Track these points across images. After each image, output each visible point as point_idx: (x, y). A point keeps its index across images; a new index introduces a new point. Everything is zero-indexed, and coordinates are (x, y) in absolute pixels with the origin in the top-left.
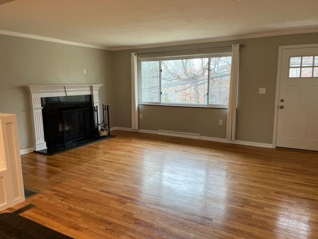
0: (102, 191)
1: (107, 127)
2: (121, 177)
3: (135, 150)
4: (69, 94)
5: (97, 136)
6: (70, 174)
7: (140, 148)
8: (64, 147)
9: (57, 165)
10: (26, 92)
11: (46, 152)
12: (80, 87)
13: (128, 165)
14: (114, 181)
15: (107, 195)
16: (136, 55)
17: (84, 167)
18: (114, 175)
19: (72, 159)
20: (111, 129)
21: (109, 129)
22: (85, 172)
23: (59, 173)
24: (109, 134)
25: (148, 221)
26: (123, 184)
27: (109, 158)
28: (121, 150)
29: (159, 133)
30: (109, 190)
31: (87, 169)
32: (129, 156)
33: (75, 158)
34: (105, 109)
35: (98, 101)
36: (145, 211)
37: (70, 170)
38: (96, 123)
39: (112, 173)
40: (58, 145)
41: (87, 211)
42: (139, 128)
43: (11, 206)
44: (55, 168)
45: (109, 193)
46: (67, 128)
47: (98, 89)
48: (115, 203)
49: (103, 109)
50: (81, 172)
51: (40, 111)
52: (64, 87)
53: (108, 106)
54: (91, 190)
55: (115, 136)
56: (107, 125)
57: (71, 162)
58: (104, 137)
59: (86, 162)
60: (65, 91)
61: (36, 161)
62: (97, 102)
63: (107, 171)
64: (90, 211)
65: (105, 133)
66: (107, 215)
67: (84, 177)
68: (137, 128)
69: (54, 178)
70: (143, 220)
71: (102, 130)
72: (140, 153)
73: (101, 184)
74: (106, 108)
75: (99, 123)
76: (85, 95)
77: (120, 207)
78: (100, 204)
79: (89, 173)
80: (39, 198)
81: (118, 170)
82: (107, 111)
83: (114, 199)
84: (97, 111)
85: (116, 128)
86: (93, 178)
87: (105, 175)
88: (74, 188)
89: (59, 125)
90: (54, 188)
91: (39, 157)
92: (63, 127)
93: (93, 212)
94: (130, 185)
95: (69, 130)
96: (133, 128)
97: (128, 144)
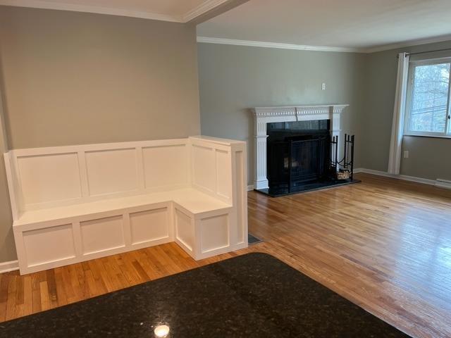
0: (343, 255)
1: (350, 166)
2: (372, 241)
3: (394, 206)
4: (301, 118)
5: (333, 179)
6: (298, 224)
7: (403, 204)
8: (289, 188)
9: (281, 210)
10: (251, 115)
11: (267, 193)
12: (316, 109)
13: (383, 227)
14: (362, 245)
15: (353, 263)
16: (408, 57)
17: (316, 218)
18: (361, 237)
19: (300, 206)
20: (355, 171)
21: (352, 171)
22: (318, 225)
23: (284, 221)
24: (351, 178)
25: (421, 317)
26: (376, 253)
27: (352, 212)
28: (371, 202)
29: (438, 184)
30: (355, 256)
31: (322, 222)
32: (384, 214)
33: (305, 205)
34: (348, 141)
35: (339, 129)
36: (415, 300)
37: (298, 219)
38: (333, 159)
39: (357, 233)
40: (281, 186)
41: (325, 278)
42: (401, 172)
43: (234, 250)
44: (279, 214)
45: (356, 261)
46: (294, 165)
47: (340, 111)
48: (365, 277)
49: (345, 141)
50: (313, 225)
51: (265, 140)
52: (296, 108)
53: (353, 137)
54: (328, 251)
55: (360, 181)
56: (349, 163)
57: (300, 210)
58: (344, 181)
59: (319, 213)
60: (296, 115)
61: (256, 201)
62: (336, 131)
63: (350, 230)
64: (329, 280)
65: (345, 176)
66: (354, 290)
67: (317, 232)
68: (397, 172)
69: (278, 226)
70: (412, 312)
71: (341, 171)
72: (403, 211)
73: (343, 247)
74: (350, 140)
75: (338, 161)
76: (319, 121)
77: (373, 285)
78: (341, 273)
79: (324, 228)
80: (264, 248)
81: (367, 231)
82: (350, 144)
83: (364, 271)
84: (337, 143)
85: (361, 170)
86: (330, 235)
87: (348, 235)
88: (305, 244)
89: (285, 159)
90: (280, 239)
91: (259, 197)
92: (290, 163)
93: (332, 281)
94: (387, 256)
95: (297, 167)
96: (390, 171)
97: (381, 196)
